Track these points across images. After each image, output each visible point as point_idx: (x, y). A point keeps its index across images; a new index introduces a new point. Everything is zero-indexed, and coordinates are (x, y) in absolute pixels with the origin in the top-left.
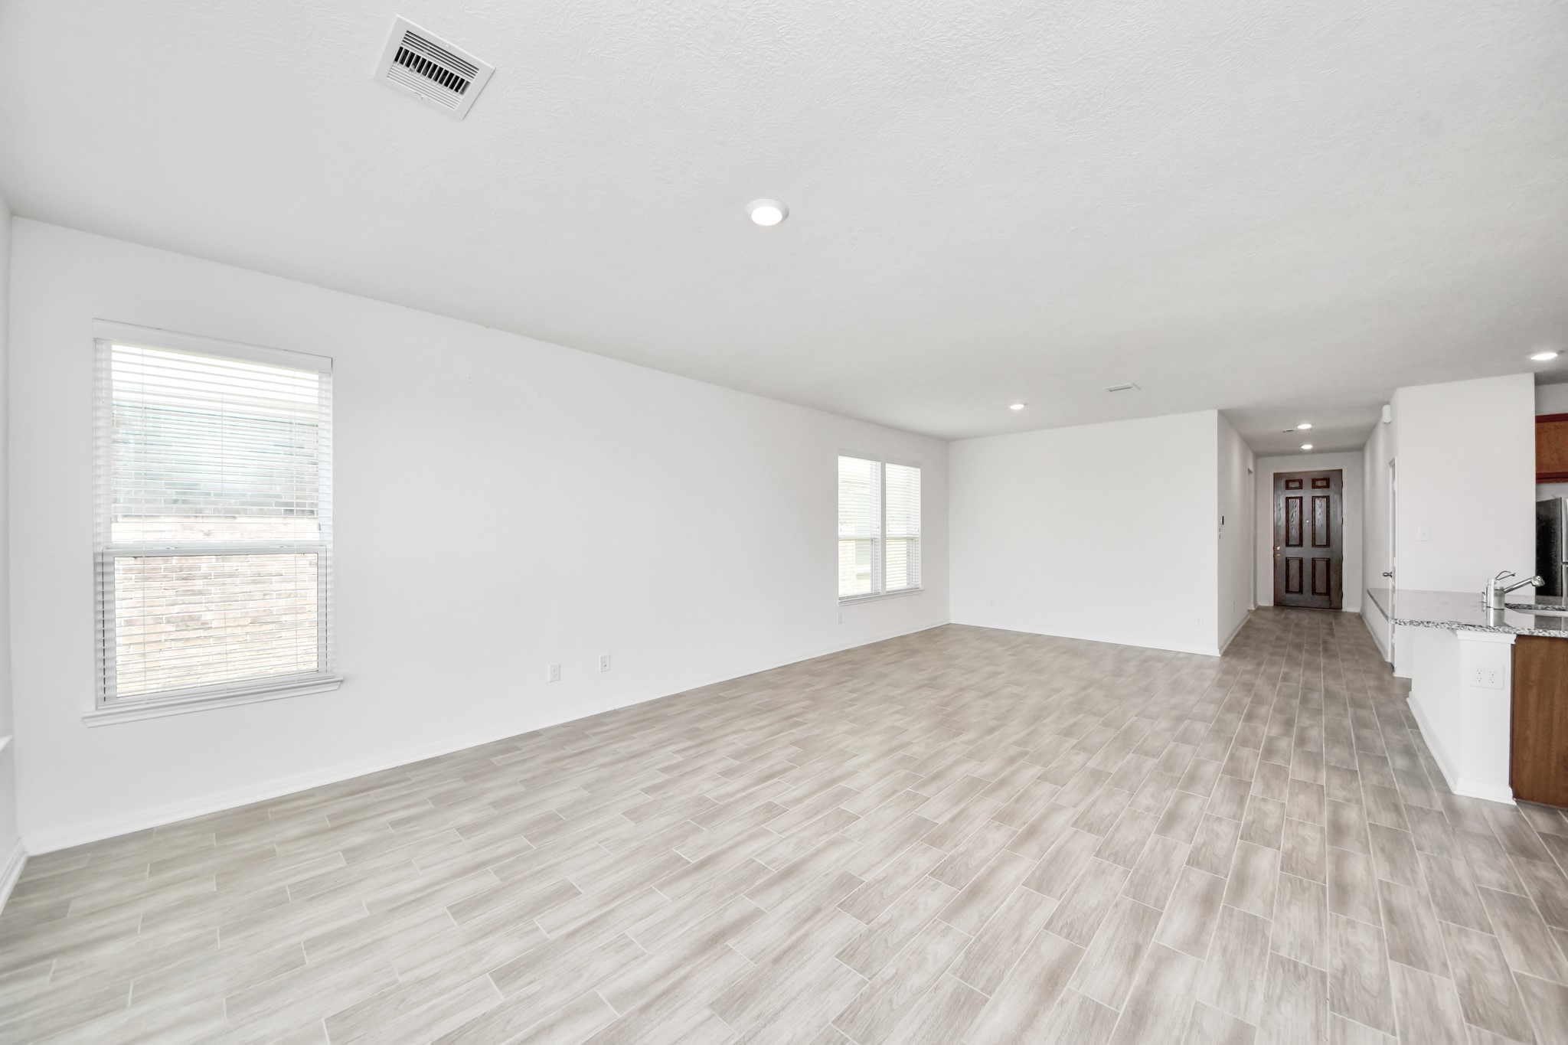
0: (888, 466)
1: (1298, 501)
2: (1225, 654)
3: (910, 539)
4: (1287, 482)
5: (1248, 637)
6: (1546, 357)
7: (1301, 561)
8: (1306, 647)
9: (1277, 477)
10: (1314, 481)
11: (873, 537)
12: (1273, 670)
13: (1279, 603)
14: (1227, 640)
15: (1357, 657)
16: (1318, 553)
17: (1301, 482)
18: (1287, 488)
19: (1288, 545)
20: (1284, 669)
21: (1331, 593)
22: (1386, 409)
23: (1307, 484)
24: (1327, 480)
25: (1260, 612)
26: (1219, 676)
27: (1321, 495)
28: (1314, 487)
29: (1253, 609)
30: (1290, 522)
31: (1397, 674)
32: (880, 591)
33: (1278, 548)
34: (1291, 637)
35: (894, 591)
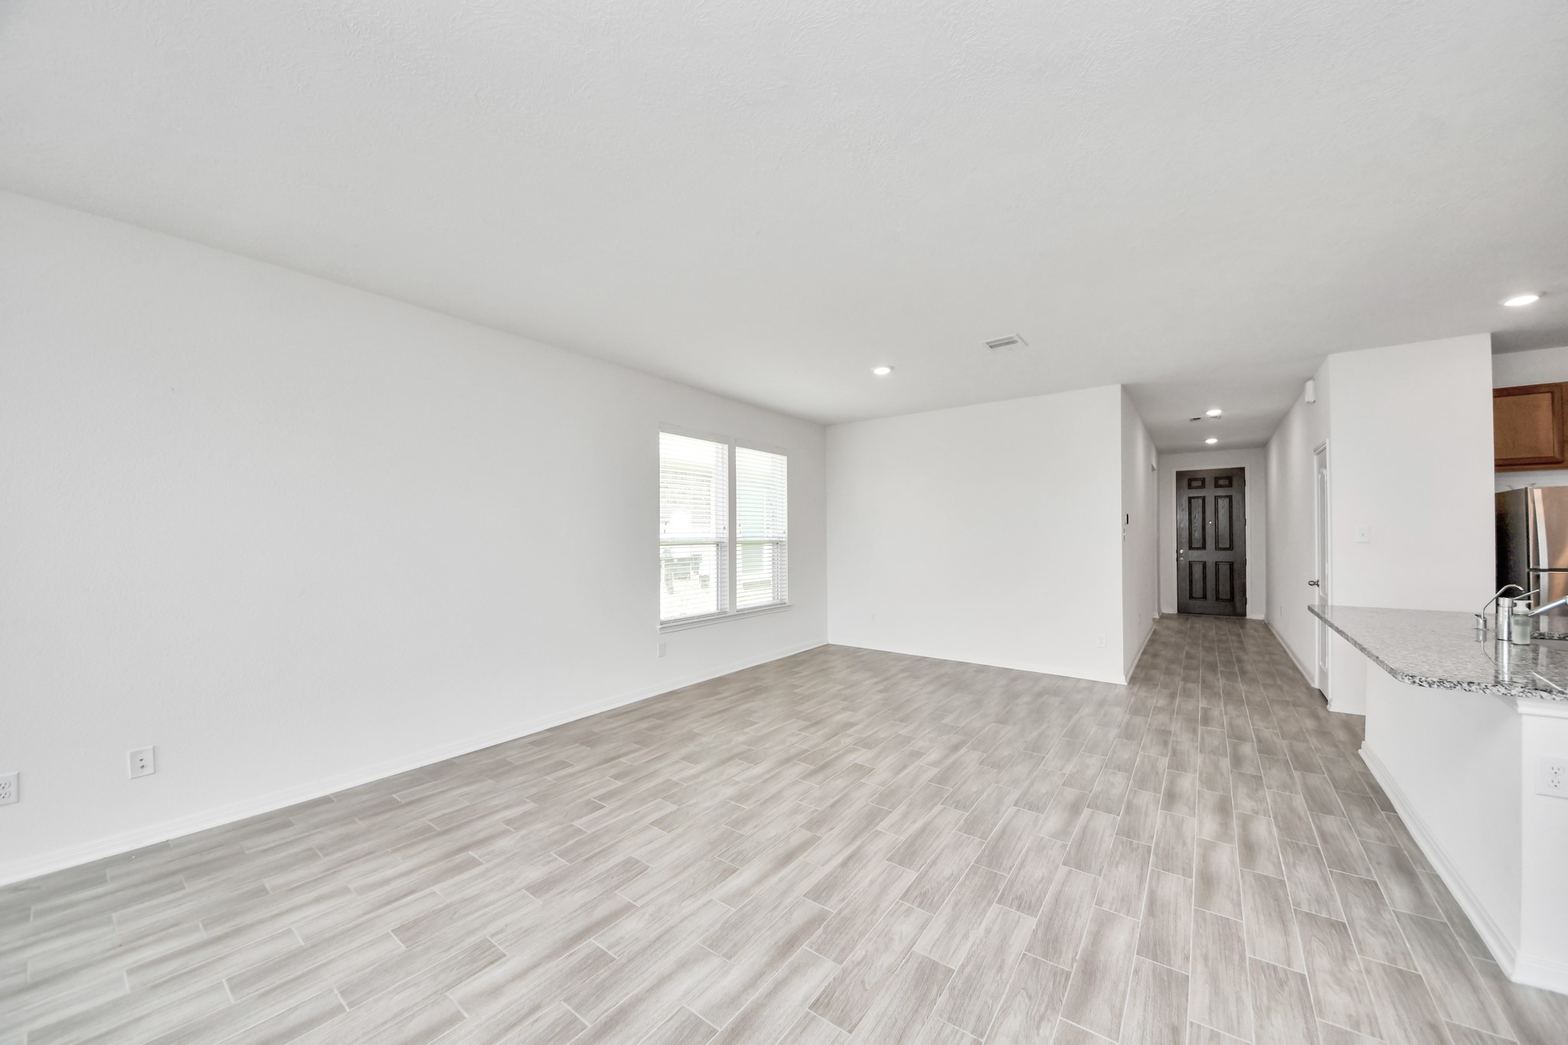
0: (738, 450)
1: (1200, 501)
2: (1133, 680)
3: (776, 543)
4: (1188, 480)
5: (1155, 655)
6: (1522, 301)
7: (1204, 565)
8: (1220, 668)
9: (1180, 475)
10: (1216, 479)
11: (719, 540)
12: (1189, 706)
13: (1183, 610)
14: (1133, 661)
15: (1279, 682)
16: (1222, 556)
17: (1203, 481)
18: (1190, 487)
19: (1191, 548)
20: (1202, 704)
21: (1235, 599)
22: (1310, 385)
23: (1210, 482)
24: (1230, 479)
25: (1165, 621)
26: (1127, 717)
27: (1224, 495)
28: (1217, 486)
29: (1157, 617)
30: (1193, 523)
31: (1333, 707)
32: (728, 610)
33: (1181, 551)
34: (1201, 654)
35: (748, 609)
